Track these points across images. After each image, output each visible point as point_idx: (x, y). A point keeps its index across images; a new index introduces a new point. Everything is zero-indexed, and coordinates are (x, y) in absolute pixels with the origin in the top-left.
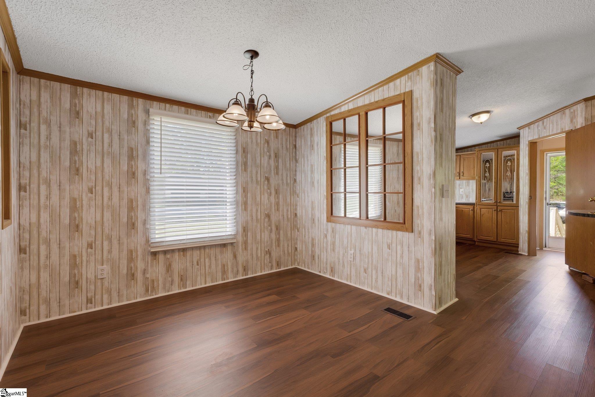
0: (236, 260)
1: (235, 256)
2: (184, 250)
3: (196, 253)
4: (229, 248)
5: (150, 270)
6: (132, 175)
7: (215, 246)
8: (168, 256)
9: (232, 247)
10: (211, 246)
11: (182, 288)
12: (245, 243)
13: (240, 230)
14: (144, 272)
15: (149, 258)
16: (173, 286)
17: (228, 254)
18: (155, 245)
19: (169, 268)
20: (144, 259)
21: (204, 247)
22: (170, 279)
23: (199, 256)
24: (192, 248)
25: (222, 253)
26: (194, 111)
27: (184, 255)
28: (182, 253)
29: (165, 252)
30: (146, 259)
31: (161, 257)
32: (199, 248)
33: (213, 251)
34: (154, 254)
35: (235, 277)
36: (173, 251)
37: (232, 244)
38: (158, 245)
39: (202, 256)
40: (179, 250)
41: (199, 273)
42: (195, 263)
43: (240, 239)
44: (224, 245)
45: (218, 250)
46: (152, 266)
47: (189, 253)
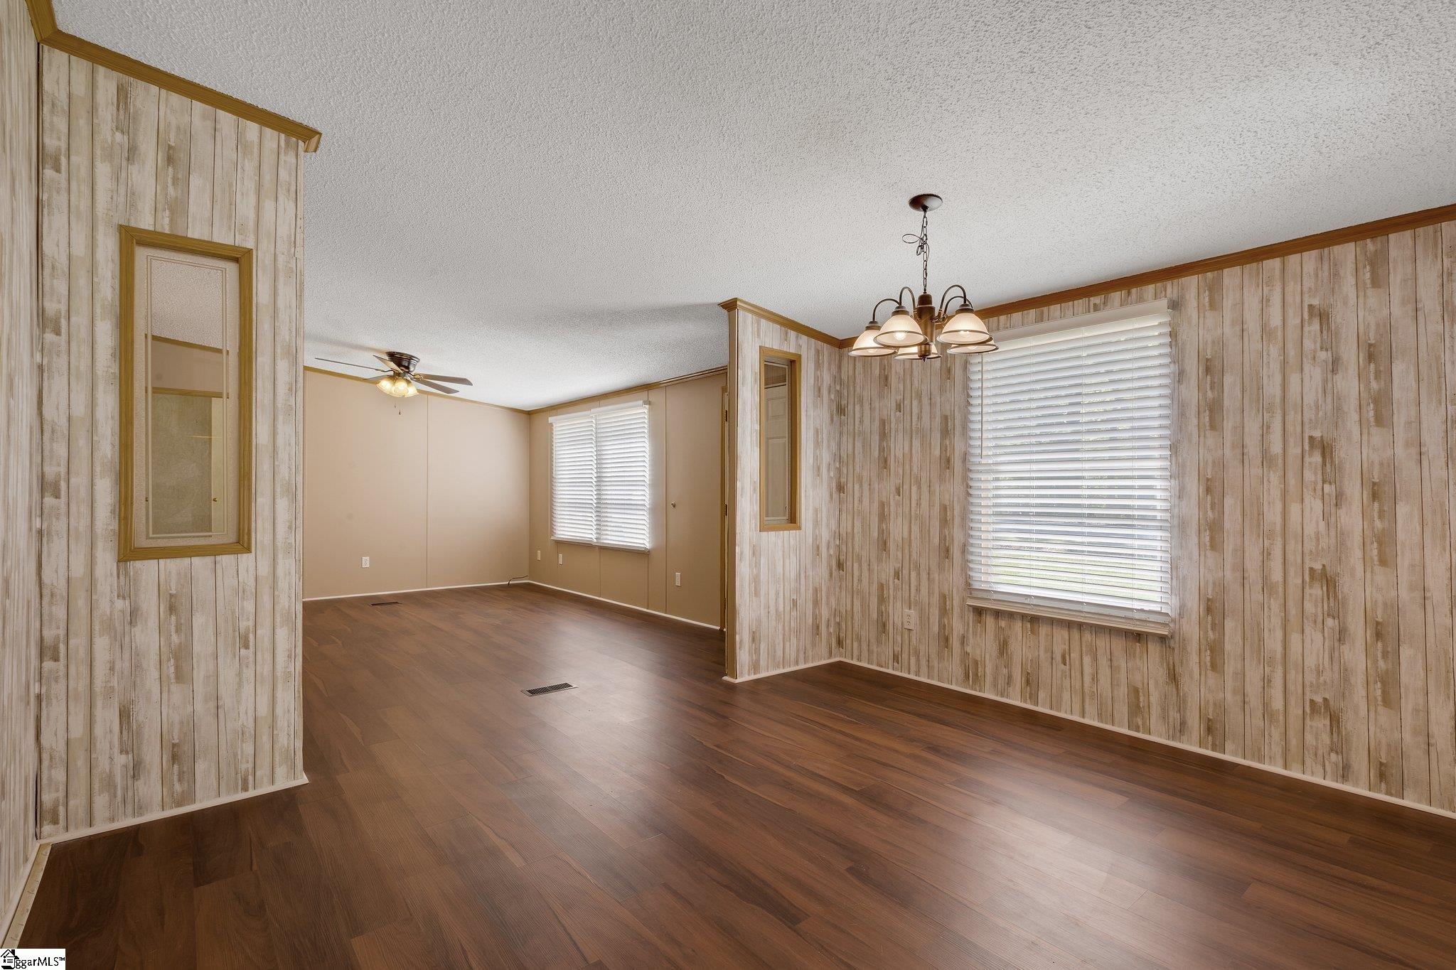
0: (1177, 689)
1: (1173, 677)
2: (1034, 620)
3: (1061, 635)
4: (1154, 649)
5: (971, 641)
6: (947, 463)
7: (1112, 631)
8: (1003, 623)
9: (1162, 646)
10: (1098, 629)
11: (1028, 700)
12: (1215, 652)
13: (1194, 605)
14: (963, 640)
15: (971, 617)
16: (1010, 689)
17: (1150, 666)
18: (980, 595)
19: (1003, 647)
20: (962, 617)
21: (1080, 626)
22: (1005, 671)
23: (1067, 643)
24: (1052, 621)
25: (1129, 654)
26: (1055, 309)
27: (1032, 631)
28: (1029, 625)
29: (997, 614)
30: (966, 617)
31: (990, 621)
32: (1069, 625)
33: (1102, 643)
34: (979, 612)
35: (1174, 738)
36: (1011, 615)
37: (1162, 639)
38: (985, 595)
39: (1076, 644)
40: (1023, 616)
41: (1067, 683)
42: (1058, 658)
43: (1192, 630)
44: (1139, 637)
45: (1118, 644)
46: (975, 633)
47: (1044, 630)
